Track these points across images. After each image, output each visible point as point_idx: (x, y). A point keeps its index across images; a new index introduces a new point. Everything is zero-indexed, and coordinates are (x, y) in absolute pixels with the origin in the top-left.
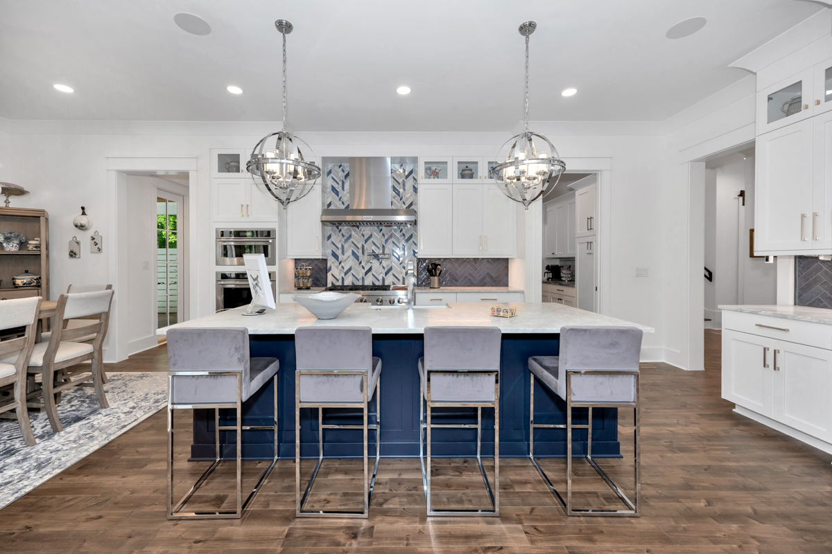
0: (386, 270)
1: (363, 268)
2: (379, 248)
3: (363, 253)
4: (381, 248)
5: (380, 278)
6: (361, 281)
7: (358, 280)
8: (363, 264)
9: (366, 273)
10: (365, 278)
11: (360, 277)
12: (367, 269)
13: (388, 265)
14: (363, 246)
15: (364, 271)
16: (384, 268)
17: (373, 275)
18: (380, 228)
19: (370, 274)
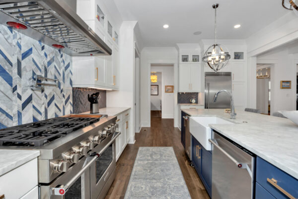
0: (49, 99)
1: (20, 97)
2: (40, 70)
3: (20, 74)
4: (43, 70)
5: (42, 110)
6: (16, 119)
7: (11, 118)
8: (19, 91)
9: (24, 105)
10: (23, 113)
11: (13, 112)
12: (24, 98)
13: (50, 94)
14: (19, 63)
15: (21, 103)
16: (46, 96)
17: (34, 107)
18: (43, 44)
19: (30, 106)
